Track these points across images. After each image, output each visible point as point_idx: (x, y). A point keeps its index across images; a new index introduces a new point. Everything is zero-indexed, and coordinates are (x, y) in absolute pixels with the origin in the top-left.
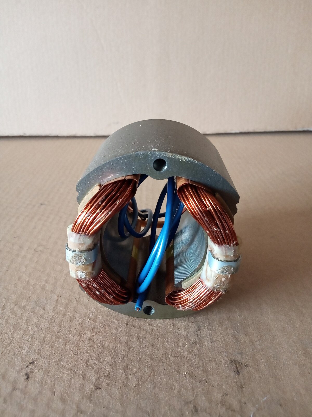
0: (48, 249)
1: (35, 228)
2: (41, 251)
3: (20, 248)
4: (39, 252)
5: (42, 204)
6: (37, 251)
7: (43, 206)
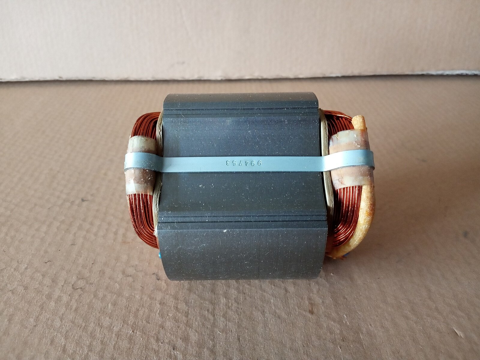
0: (91, 284)
1: (73, 245)
2: (81, 288)
3: (53, 281)
4: (79, 290)
5: (83, 200)
6: (76, 288)
7: (85, 204)
